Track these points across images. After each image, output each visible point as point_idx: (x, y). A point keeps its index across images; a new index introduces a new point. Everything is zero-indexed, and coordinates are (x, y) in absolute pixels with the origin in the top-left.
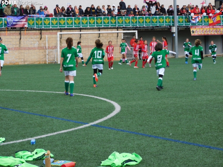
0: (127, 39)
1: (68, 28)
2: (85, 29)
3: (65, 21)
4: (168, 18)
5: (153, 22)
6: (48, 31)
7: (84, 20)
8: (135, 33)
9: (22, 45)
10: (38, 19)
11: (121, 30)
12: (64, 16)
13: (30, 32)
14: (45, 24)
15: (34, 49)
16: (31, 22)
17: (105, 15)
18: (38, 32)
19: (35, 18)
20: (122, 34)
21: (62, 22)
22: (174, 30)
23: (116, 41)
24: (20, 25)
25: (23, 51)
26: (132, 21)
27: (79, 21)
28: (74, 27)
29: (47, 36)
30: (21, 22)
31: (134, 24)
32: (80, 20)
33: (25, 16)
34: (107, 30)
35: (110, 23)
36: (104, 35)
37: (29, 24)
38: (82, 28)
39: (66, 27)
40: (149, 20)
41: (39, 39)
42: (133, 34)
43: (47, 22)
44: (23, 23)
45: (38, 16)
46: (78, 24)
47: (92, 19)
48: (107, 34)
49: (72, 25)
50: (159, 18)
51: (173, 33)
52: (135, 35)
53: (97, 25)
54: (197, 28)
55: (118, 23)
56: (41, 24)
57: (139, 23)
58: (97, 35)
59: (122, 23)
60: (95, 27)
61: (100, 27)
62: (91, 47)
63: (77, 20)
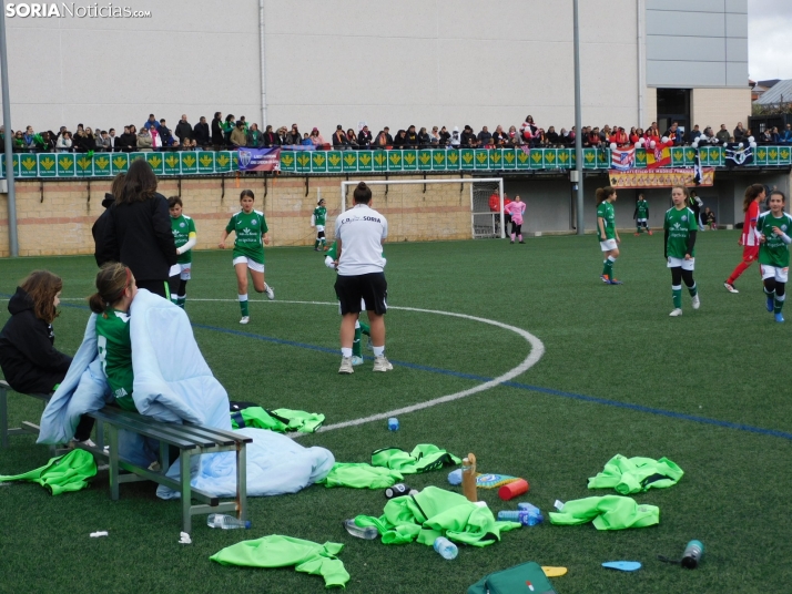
0: (481, 195)
1: (361, 173)
2: (396, 175)
3: (355, 158)
4: (563, 154)
5: (533, 161)
6: (321, 179)
7: (395, 156)
8: (498, 182)
9: (269, 207)
10: (301, 154)
11: (469, 176)
12: (354, 148)
13: (285, 180)
14: (315, 164)
15: (293, 214)
16: (287, 161)
17: (435, 147)
18: (300, 180)
19: (295, 152)
20: (471, 186)
21: (350, 160)
22: (576, 176)
23: (459, 199)
24: (265, 165)
26: (490, 159)
27: (384, 158)
28: (373, 171)
29: (319, 189)
30: (267, 159)
31: (496, 165)
32: (386, 156)
33: (275, 148)
34: (440, 176)
35: (446, 162)
36: (435, 187)
37: (283, 165)
38: (390, 173)
39: (358, 171)
41: (302, 196)
43: (319, 160)
44: (271, 162)
45: (302, 147)
46: (382, 165)
47: (410, 155)
48: (439, 185)
49: (370, 167)
50: (546, 152)
51: (575, 183)
53: (419, 166)
54: (621, 172)
55: (464, 162)
56: (308, 165)
57: (506, 162)
58: (421, 188)
59: (472, 162)
60: (417, 169)
61: (427, 170)
62: (409, 211)
63: (380, 156)
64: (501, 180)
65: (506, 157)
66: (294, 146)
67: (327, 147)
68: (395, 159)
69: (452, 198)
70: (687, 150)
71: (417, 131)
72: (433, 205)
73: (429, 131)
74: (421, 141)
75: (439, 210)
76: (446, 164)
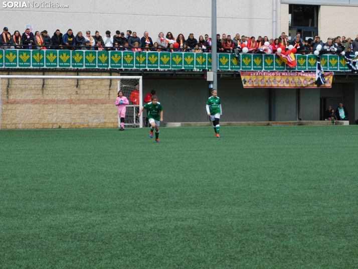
0: (125, 90)
1: (21, 69)
4: (201, 57)
5: (174, 63)
7: (51, 55)
8: (138, 80)
11: (117, 74)
17: (89, 47)
20: (119, 82)
21: (11, 57)
22: (211, 76)
23: (108, 93)
26: (136, 60)
27: (41, 57)
28: (31, 67)
31: (141, 65)
32: (43, 55)
34: (91, 73)
35: (97, 61)
36: (87, 82)
38: (46, 69)
39: (18, 67)
40: (168, 59)
42: (135, 83)
46: (40, 62)
47: (64, 55)
48: (91, 81)
49: (29, 64)
50: (186, 56)
51: (210, 83)
52: (138, 83)
53: (73, 64)
54: (252, 74)
55: (112, 62)
57: (149, 62)
58: (74, 83)
59: (119, 62)
60: (71, 67)
61: (79, 68)
62: (63, 102)
63: (38, 54)
64: (141, 77)
65: (150, 58)
68: (51, 57)
69: (102, 92)
70: (310, 58)
71: (75, 35)
72: (85, 98)
74: (77, 43)
76: (97, 63)
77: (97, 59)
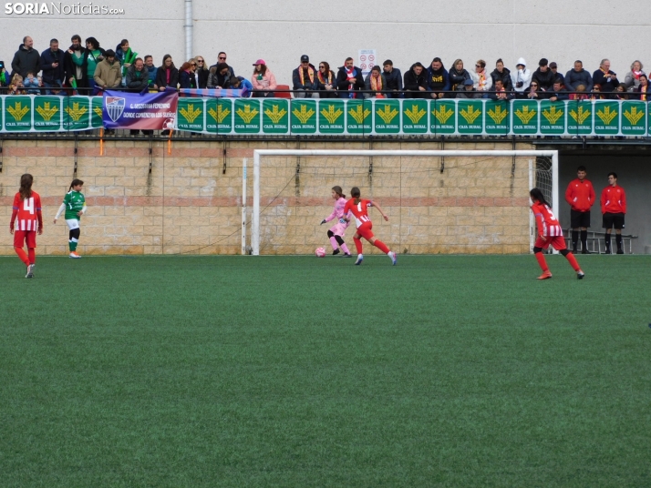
1: (325, 137)
2: (391, 140)
6: (249, 145)
7: (387, 108)
8: (551, 157)
9: (158, 189)
10: (215, 102)
11: (529, 146)
13: (187, 145)
14: (239, 121)
15: (199, 202)
16: (190, 113)
17: (470, 94)
18: (214, 145)
19: (205, 100)
21: (304, 114)
23: (508, 184)
24: (149, 120)
25: (159, 210)
26: (570, 117)
27: (367, 113)
28: (346, 133)
29: (245, 161)
30: (155, 111)
31: (580, 128)
32: (370, 110)
33: (170, 93)
34: (472, 145)
35: (484, 120)
36: (463, 162)
37: (181, 119)
38: (377, 137)
39: (318, 133)
40: (640, 115)
41: (217, 172)
43: (248, 113)
44: (159, 115)
46: (363, 124)
47: (415, 108)
48: (471, 160)
49: (340, 127)
52: (551, 164)
53: (433, 127)
55: (517, 121)
56: (227, 121)
57: (599, 122)
58: (435, 164)
59: (533, 121)
60: (429, 133)
61: (447, 135)
62: (413, 202)
63: (360, 108)
64: (555, 153)
65: (600, 113)
66: (205, 91)
67: (282, 92)
69: (496, 182)
71: (448, 68)
72: (459, 193)
73: (470, 67)
75: (469, 202)
76: (484, 124)
77: (484, 116)
